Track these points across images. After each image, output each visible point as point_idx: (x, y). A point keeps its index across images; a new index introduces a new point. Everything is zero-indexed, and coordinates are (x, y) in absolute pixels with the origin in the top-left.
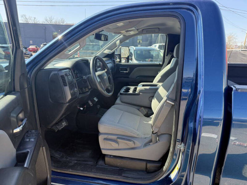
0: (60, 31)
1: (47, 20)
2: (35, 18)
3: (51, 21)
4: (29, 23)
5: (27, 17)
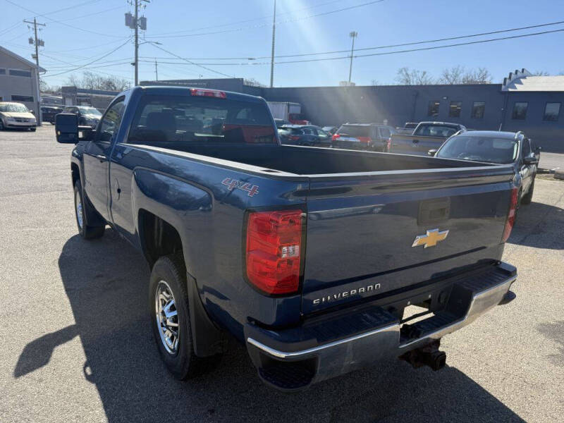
0: (445, 98)
1: (447, 76)
2: (425, 73)
3: (457, 75)
4: (412, 84)
5: (409, 73)
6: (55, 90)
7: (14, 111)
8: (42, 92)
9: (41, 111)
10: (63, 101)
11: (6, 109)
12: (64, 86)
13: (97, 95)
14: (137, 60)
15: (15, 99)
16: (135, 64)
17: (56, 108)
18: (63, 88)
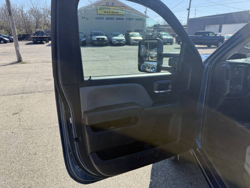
6: (151, 26)
7: (135, 36)
8: (146, 28)
9: (145, 36)
10: (153, 31)
11: (132, 36)
12: (155, 24)
13: (167, 27)
14: (190, 7)
15: (136, 31)
16: (189, 9)
17: (151, 34)
18: (154, 25)
